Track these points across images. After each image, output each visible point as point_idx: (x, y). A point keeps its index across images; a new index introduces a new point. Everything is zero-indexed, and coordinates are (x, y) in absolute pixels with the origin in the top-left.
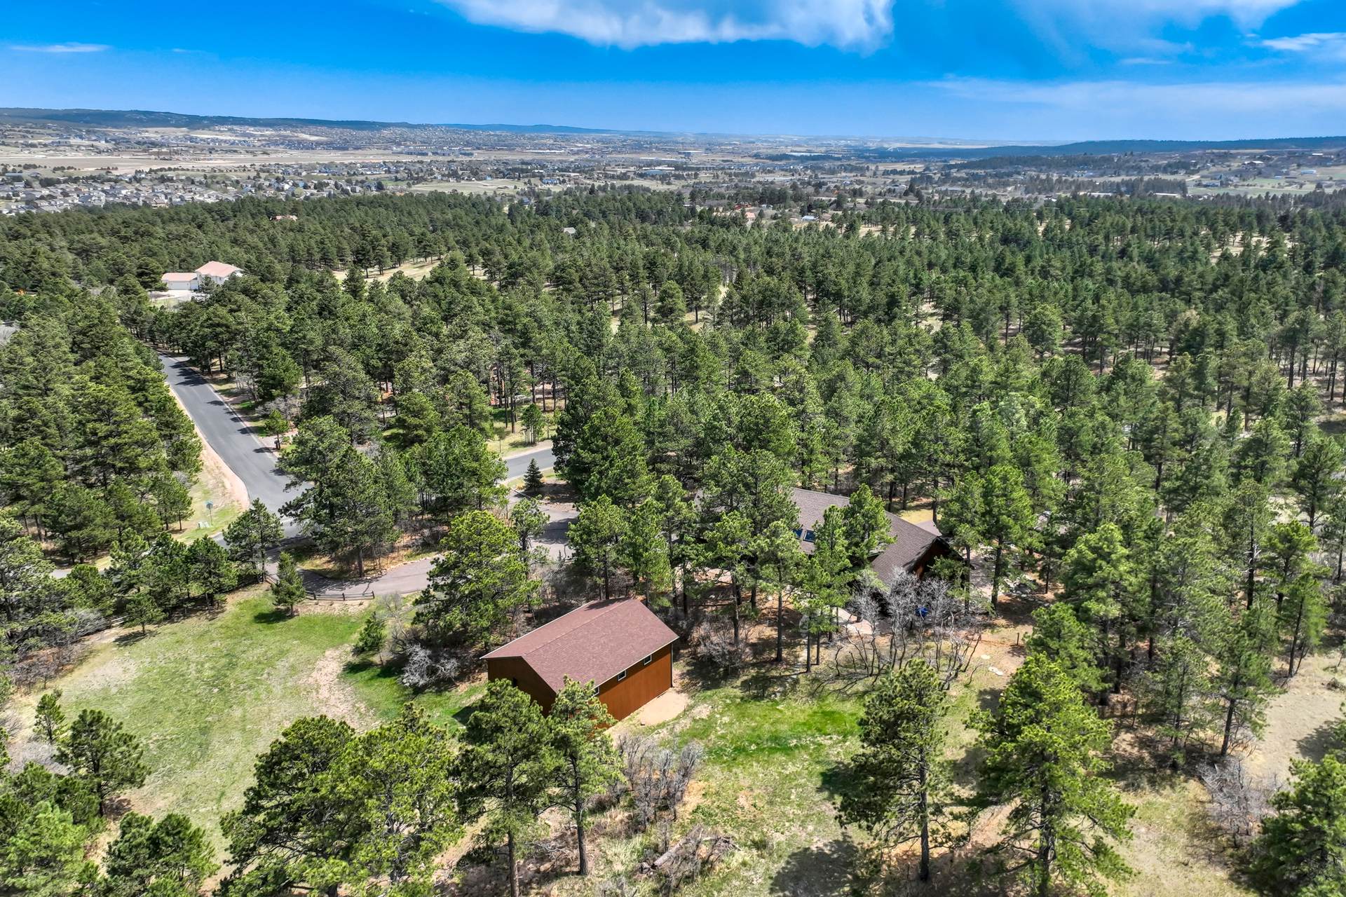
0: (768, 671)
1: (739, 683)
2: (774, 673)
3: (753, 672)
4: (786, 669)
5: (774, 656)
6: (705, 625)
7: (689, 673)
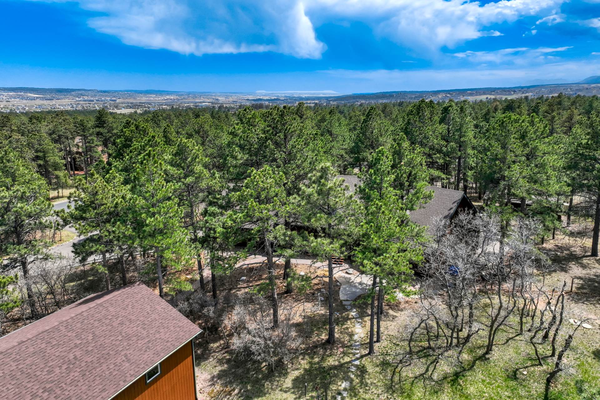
0: (323, 359)
1: (288, 382)
2: (331, 361)
3: (304, 363)
4: (345, 354)
5: (324, 337)
6: (238, 309)
7: (220, 376)
